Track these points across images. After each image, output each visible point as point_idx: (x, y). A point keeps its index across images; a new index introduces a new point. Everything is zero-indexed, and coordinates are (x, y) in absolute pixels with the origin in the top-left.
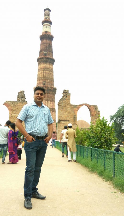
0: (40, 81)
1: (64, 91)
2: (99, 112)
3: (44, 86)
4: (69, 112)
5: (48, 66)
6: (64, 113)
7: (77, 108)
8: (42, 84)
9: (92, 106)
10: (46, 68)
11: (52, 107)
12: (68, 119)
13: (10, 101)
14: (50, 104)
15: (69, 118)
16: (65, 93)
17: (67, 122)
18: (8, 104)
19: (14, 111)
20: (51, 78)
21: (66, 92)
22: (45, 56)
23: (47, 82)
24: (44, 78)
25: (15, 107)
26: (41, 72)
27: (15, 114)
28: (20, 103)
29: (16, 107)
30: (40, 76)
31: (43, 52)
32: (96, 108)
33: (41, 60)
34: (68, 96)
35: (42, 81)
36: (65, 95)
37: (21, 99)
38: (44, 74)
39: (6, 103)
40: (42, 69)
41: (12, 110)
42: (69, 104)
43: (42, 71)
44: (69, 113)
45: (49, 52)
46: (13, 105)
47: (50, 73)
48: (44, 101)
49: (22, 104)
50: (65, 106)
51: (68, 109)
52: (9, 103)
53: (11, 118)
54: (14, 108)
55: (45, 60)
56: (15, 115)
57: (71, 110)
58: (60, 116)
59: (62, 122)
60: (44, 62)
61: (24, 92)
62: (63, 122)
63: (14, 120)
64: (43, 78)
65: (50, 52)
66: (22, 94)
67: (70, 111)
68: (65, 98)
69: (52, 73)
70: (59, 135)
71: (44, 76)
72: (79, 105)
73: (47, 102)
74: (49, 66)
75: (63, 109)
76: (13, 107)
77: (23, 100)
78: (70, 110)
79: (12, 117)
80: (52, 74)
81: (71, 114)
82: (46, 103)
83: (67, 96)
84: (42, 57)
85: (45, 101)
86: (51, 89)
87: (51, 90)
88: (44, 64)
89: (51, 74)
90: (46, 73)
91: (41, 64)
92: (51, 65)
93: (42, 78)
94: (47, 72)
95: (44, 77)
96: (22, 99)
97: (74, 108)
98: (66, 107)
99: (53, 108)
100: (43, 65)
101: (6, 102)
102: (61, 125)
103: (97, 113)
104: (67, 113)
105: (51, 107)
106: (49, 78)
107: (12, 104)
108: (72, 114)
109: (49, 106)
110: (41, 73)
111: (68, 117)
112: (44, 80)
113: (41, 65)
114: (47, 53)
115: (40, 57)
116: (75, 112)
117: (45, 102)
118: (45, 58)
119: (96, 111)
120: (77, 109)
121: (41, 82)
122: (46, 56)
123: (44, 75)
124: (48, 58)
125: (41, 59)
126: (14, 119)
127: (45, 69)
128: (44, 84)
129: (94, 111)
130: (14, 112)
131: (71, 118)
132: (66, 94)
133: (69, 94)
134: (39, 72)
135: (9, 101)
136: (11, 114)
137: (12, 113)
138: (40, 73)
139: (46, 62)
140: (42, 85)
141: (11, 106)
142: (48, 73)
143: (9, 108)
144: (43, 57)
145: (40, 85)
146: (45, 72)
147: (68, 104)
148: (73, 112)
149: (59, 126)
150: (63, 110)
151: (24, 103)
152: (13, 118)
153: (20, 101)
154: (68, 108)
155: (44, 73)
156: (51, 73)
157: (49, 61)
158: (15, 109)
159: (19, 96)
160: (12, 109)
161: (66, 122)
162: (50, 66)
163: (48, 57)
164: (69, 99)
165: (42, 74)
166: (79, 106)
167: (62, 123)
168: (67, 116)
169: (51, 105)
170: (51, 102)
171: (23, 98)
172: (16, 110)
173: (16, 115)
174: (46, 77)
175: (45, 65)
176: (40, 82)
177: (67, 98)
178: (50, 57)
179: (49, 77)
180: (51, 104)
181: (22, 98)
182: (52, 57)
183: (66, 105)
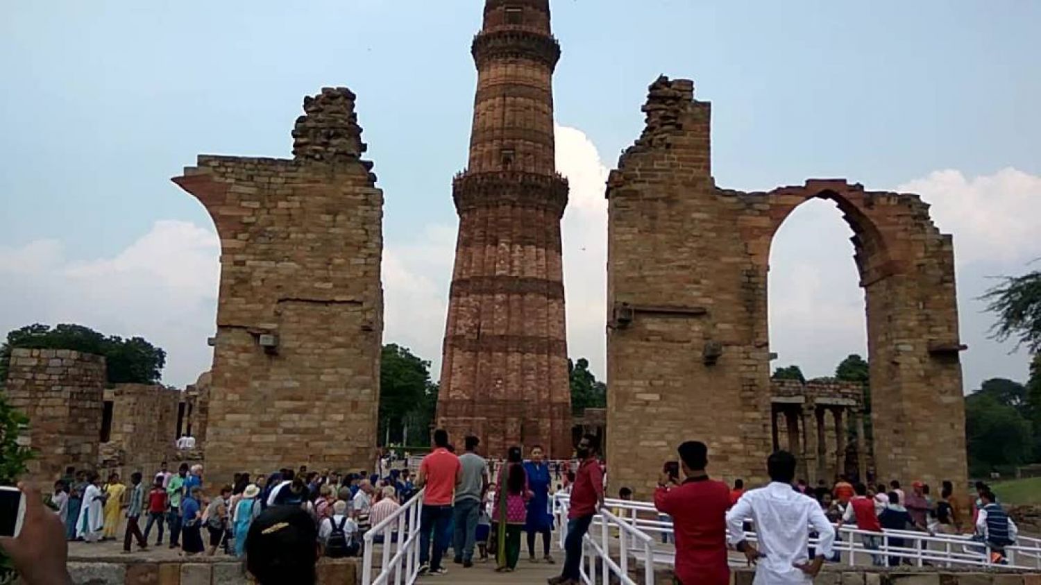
0: (488, 145)
1: (652, 88)
2: (946, 248)
3: (505, 168)
4: (702, 243)
5: (526, 71)
6: (667, 255)
7: (762, 213)
8: (494, 162)
9: (883, 200)
10: (515, 85)
11: (544, 277)
12: (696, 297)
13: (235, 159)
14: (538, 258)
15: (704, 296)
16: (662, 99)
17: (691, 320)
18: (216, 179)
19: (262, 240)
20: (542, 133)
21: (671, 93)
22: (511, 27)
23: (521, 148)
24: (508, 129)
25: (268, 205)
26: (490, 101)
27: (267, 255)
28: (309, 175)
29: (282, 204)
30: (484, 122)
31: (503, 8)
32: (915, 217)
33: (490, 45)
34: (695, 120)
35: (494, 146)
36: (664, 118)
37: (326, 145)
38: (508, 109)
39: (204, 170)
40: (498, 88)
41: (249, 224)
42: (700, 186)
43: (494, 98)
44: (701, 253)
45: (530, 8)
46: (252, 190)
47: (536, 109)
48: (506, 243)
49: (332, 180)
50: (670, 201)
51: (693, 220)
52: (223, 175)
53: (232, 287)
54: (263, 215)
55: (510, 42)
56: (264, 263)
57: (719, 230)
58: (628, 280)
59: (650, 327)
60: (507, 57)
61: (349, 97)
62: (652, 324)
63: (261, 306)
64: (502, 129)
65: (535, 7)
66: (334, 108)
67: (713, 235)
68: (669, 140)
69: (546, 108)
70: (626, 428)
71: (506, 121)
72: (779, 191)
73: (518, 247)
74: (529, 73)
75: (653, 218)
76: (257, 205)
77: (336, 154)
78: (710, 226)
79: (243, 281)
80: (544, 113)
81: (716, 259)
82: (517, 254)
83: (686, 123)
84: (498, 28)
85: (511, 245)
86: (544, 185)
87: (539, 187)
88: (506, 65)
89: (539, 110)
90: (513, 105)
91: (493, 66)
92: (542, 71)
93: (497, 132)
94: (521, 100)
95: (506, 126)
96: (334, 142)
97: (740, 212)
98: (679, 207)
99: (553, 278)
100: (501, 70)
101: (203, 160)
102: (643, 351)
103: (934, 255)
104: (684, 256)
105: (539, 277)
106: (529, 130)
107: (251, 178)
108: (725, 260)
109: (532, 268)
110: (493, 105)
111: (697, 282)
112: (505, 142)
113: (492, 70)
114: (519, 10)
115: (488, 31)
116: (752, 243)
117: (508, 250)
118: (512, 34)
119: (921, 237)
120: (765, 222)
121: (490, 152)
122: (515, 23)
123: (507, 114)
124: (526, 34)
125: (489, 39)
126: (261, 301)
127: (509, 88)
128: (507, 160)
129: (901, 235)
130: (263, 247)
131: (721, 289)
132: (676, 111)
133: (697, 104)
134: (483, 104)
135: (224, 160)
136: (239, 257)
137: (243, 251)
138: (487, 110)
139: (517, 57)
140: (493, 166)
141: (241, 197)
142: (528, 108)
143: (224, 211)
144: (500, 32)
145: (484, 165)
146: (509, 100)
147: (690, 185)
148: (732, 248)
149: (627, 357)
150: (652, 230)
151: (345, 173)
152: (252, 288)
153: (313, 157)
154: (696, 215)
155: (504, 105)
156: (540, 105)
157: (532, 50)
158: (272, 224)
159: (310, 124)
160: (246, 220)
161: (682, 320)
162: (538, 74)
163: (528, 30)
164: (698, 147)
165: (498, 112)
166: (784, 200)
167: (651, 333)
168: (684, 272)
169: (540, 263)
170: (542, 251)
171: (337, 135)
172: (276, 229)
173: (274, 271)
174: (518, 125)
175: (510, 69)
176: (485, 150)
177: (686, 139)
178: (535, 30)
179: (529, 126)
180: (542, 261)
181: (329, 137)
182: (545, 33)
183: (679, 187)
